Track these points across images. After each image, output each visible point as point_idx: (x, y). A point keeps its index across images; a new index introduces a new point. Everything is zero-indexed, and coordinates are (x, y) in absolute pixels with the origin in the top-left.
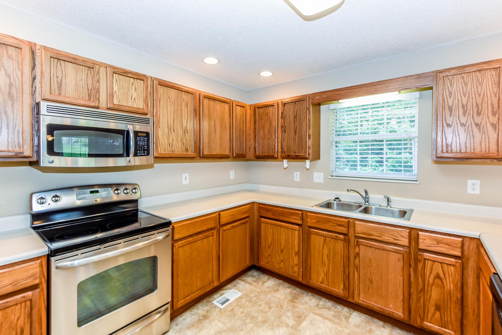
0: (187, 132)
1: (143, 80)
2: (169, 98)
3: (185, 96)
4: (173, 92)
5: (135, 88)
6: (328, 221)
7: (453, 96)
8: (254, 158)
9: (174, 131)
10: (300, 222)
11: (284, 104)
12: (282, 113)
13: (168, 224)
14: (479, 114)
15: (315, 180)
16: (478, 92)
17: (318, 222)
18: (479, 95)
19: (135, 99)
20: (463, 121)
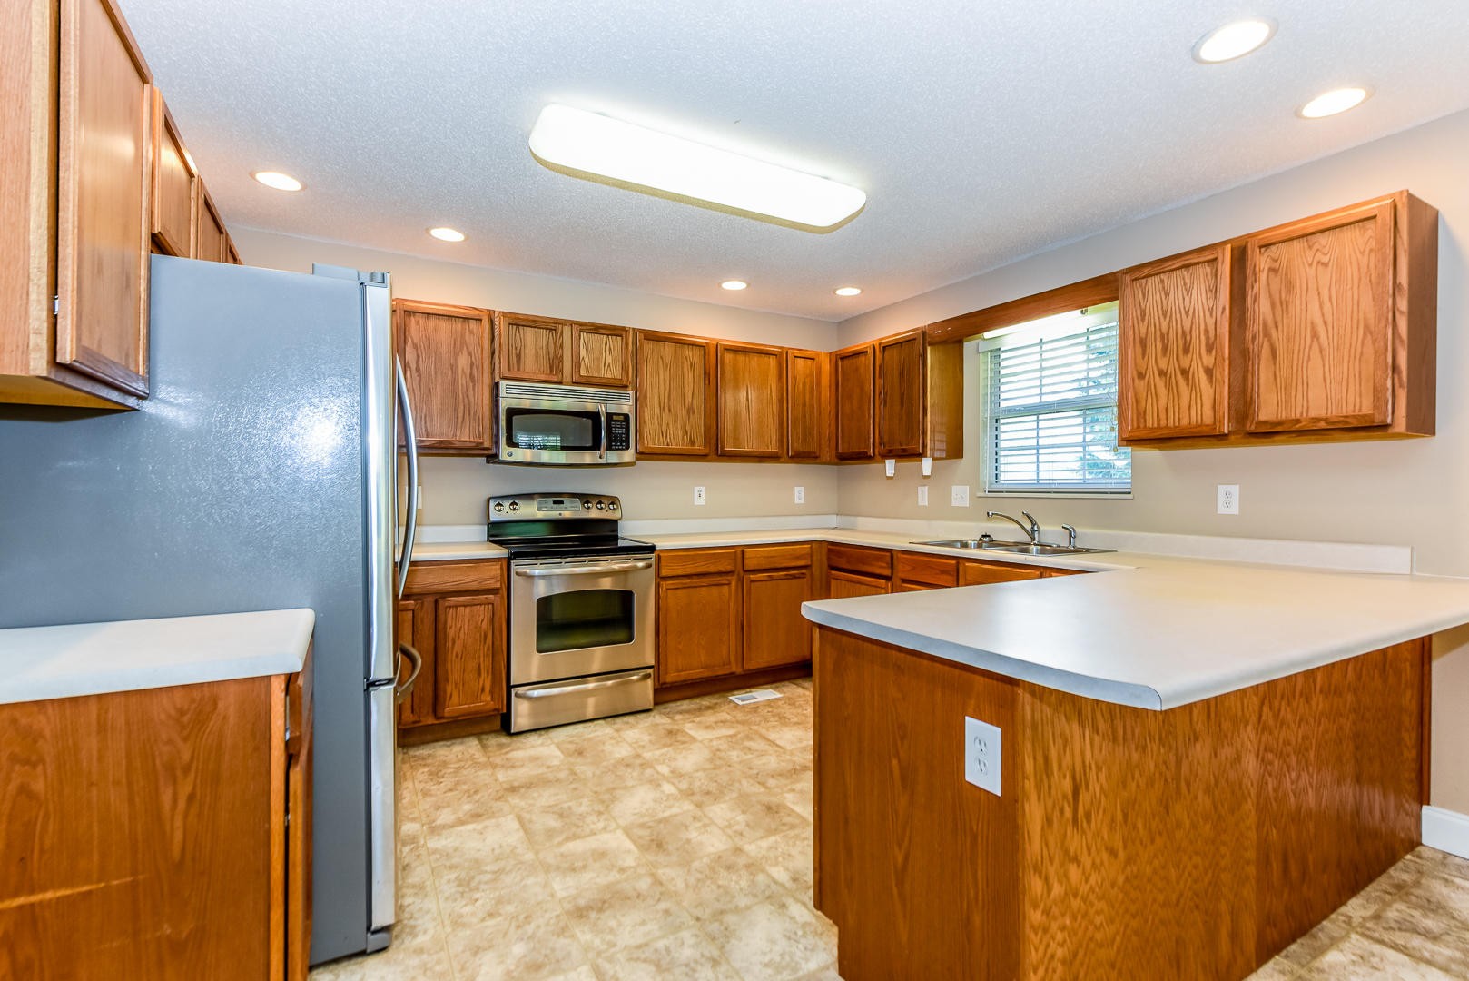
0: (694, 413)
1: (621, 336)
2: (661, 357)
3: (688, 352)
4: (668, 349)
5: (610, 349)
6: (927, 566)
7: (1147, 317)
8: (836, 460)
9: (670, 411)
10: (887, 572)
11: (884, 348)
12: (880, 367)
13: (651, 549)
14: (1186, 350)
15: (955, 503)
16: (1184, 308)
17: (914, 569)
18: (1187, 313)
19: (609, 365)
20: (1163, 365)
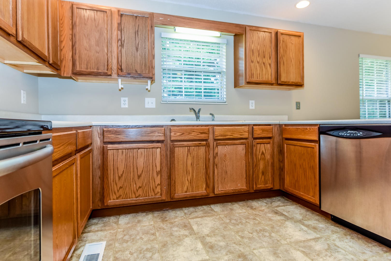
14: (264, 57)
20: (258, 60)
